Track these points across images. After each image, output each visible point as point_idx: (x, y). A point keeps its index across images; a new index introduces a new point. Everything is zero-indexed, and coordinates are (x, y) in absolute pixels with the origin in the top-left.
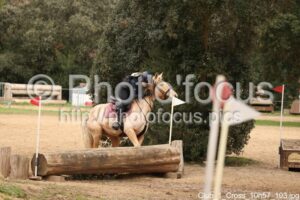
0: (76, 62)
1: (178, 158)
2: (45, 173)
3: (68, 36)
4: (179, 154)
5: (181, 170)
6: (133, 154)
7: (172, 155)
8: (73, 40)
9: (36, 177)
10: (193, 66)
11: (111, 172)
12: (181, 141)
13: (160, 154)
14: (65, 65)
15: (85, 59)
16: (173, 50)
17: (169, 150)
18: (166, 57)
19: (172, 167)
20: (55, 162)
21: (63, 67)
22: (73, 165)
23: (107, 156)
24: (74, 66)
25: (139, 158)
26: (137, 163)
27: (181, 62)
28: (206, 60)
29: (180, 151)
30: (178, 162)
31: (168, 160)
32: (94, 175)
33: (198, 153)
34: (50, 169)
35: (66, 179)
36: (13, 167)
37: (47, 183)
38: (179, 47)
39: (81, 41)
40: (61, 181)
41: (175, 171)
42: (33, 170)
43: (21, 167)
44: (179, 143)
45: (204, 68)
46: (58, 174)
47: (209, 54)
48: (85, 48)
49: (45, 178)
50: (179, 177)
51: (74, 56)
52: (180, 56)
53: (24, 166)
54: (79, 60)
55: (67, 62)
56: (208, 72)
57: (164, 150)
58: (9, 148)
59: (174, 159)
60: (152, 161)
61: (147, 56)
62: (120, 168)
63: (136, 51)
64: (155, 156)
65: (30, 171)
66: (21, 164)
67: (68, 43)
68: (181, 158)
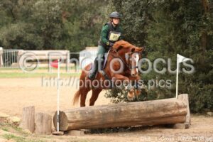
0: (81, 28)
1: (185, 110)
2: (66, 128)
3: (73, 4)
4: (185, 107)
5: (188, 120)
6: (144, 108)
7: (179, 107)
8: (78, 8)
9: (58, 132)
10: (194, 26)
11: (124, 125)
12: (187, 95)
13: (168, 107)
14: (72, 31)
15: (89, 25)
16: (174, 12)
17: (177, 104)
18: (169, 19)
19: (180, 118)
20: (75, 118)
21: (70, 33)
22: (91, 120)
23: (121, 111)
24: (80, 32)
25: (150, 112)
26: (148, 116)
27: (183, 22)
28: (205, 20)
29: (187, 103)
30: (185, 114)
31: (176, 112)
32: (110, 128)
33: (202, 105)
34: (71, 125)
35: (85, 133)
36: (38, 124)
37: (69, 136)
38: (180, 9)
39: (85, 9)
40: (81, 135)
41: (183, 122)
42: (55, 126)
43: (44, 124)
44: (186, 96)
45: (204, 27)
46: (78, 129)
47: (208, 14)
48: (89, 15)
49: (66, 132)
50: (187, 127)
51: (80, 23)
52: (181, 17)
53: (47, 123)
54: (84, 26)
55: (73, 28)
56: (208, 31)
57: (172, 103)
58: (33, 107)
59: (181, 111)
60: (162, 114)
61: (151, 18)
62: (133, 122)
63: (141, 15)
64: (164, 110)
65: (53, 127)
66: (44, 121)
67: (73, 11)
68: (188, 110)
